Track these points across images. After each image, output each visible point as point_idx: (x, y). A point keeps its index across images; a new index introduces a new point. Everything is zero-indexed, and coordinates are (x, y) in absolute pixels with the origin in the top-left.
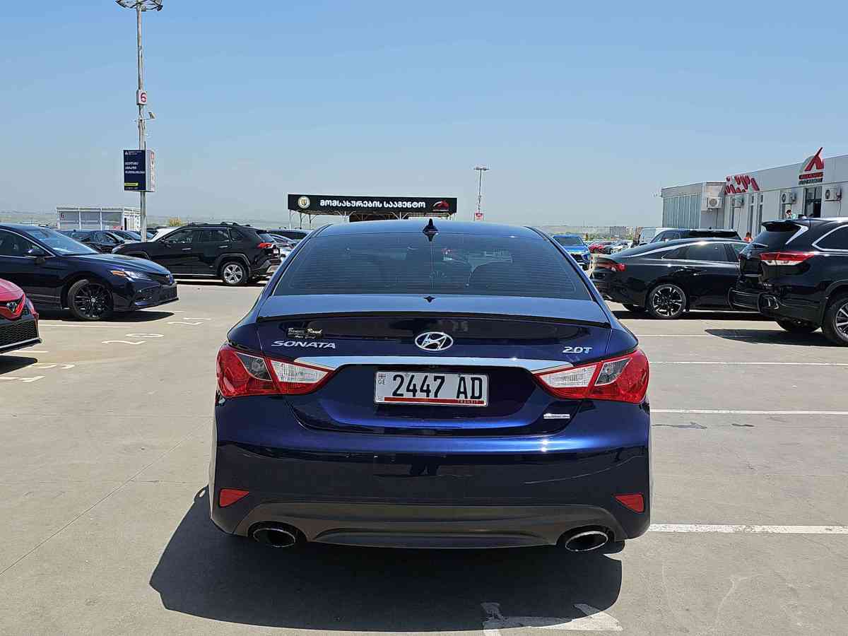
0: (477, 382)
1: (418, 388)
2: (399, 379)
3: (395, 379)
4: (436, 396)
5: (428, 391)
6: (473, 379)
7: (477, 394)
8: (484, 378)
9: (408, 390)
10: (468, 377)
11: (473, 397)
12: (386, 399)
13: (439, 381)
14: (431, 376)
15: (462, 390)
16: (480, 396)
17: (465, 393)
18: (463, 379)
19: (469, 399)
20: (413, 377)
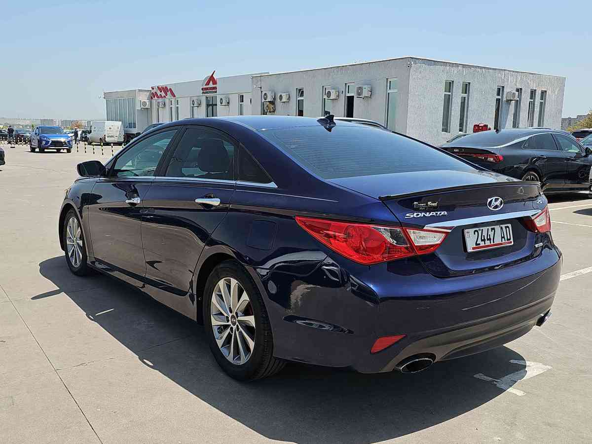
0: (507, 229)
1: (486, 238)
2: (476, 233)
3: (475, 234)
4: (494, 242)
5: (490, 239)
6: (506, 227)
7: (509, 238)
8: (510, 225)
9: (482, 240)
10: (503, 226)
11: (508, 240)
12: (473, 248)
13: (493, 231)
14: (490, 228)
15: (503, 236)
16: (510, 239)
17: (504, 237)
18: (502, 228)
19: (506, 241)
20: (482, 230)
